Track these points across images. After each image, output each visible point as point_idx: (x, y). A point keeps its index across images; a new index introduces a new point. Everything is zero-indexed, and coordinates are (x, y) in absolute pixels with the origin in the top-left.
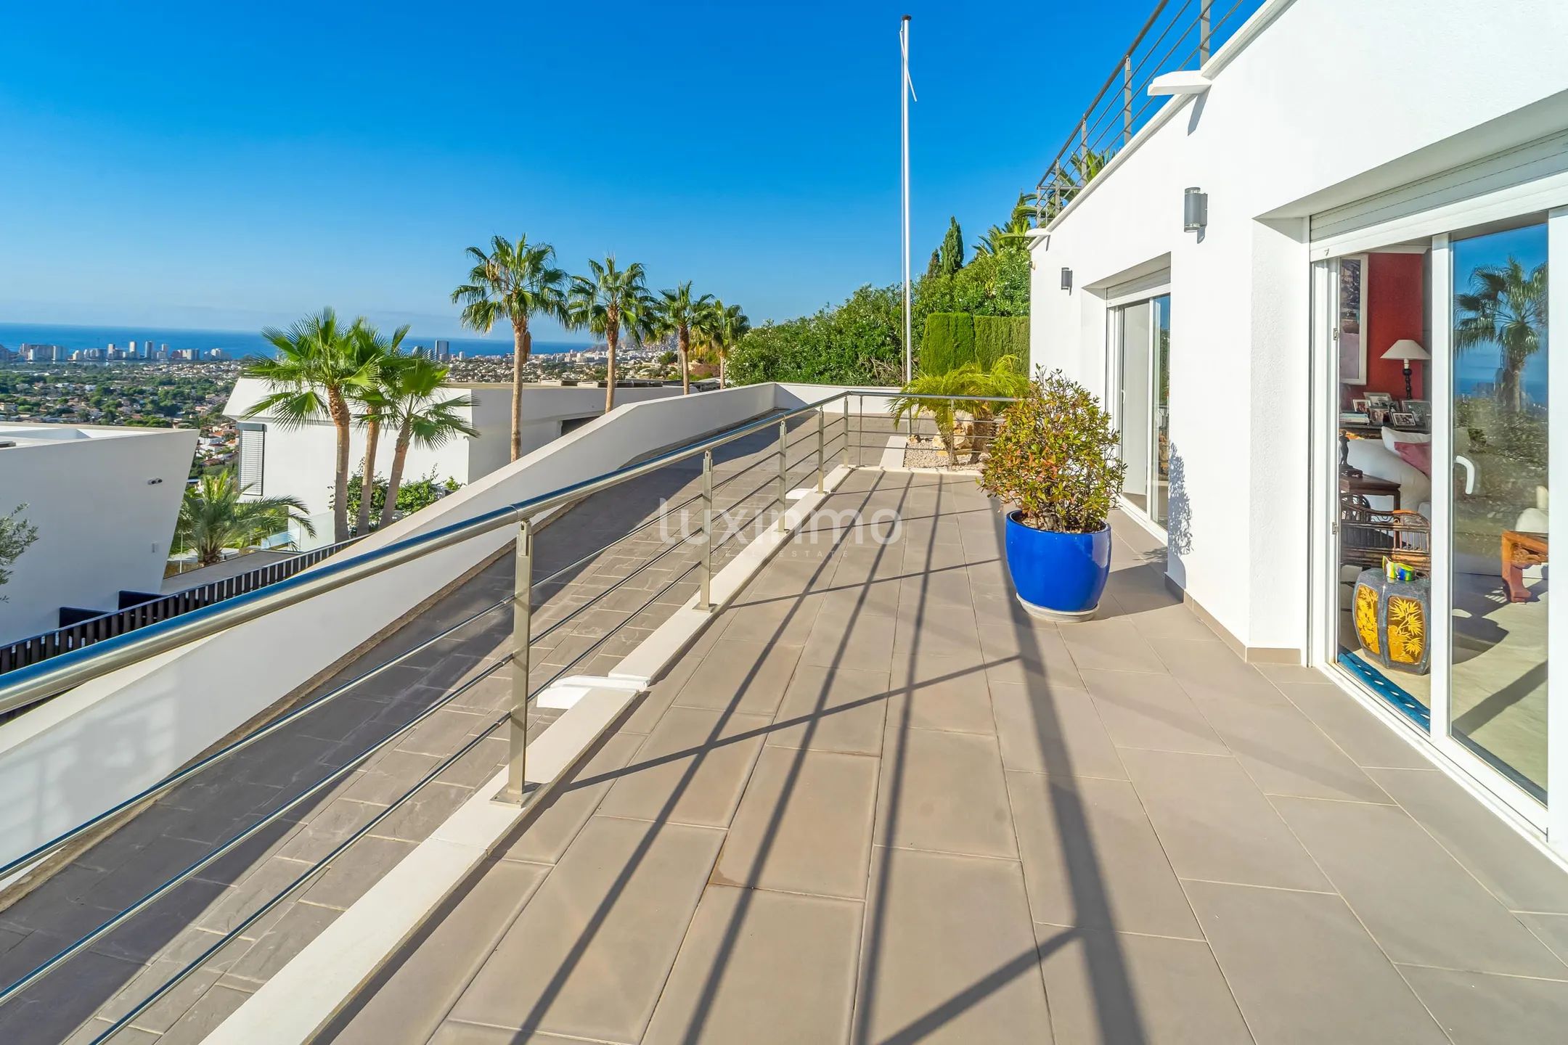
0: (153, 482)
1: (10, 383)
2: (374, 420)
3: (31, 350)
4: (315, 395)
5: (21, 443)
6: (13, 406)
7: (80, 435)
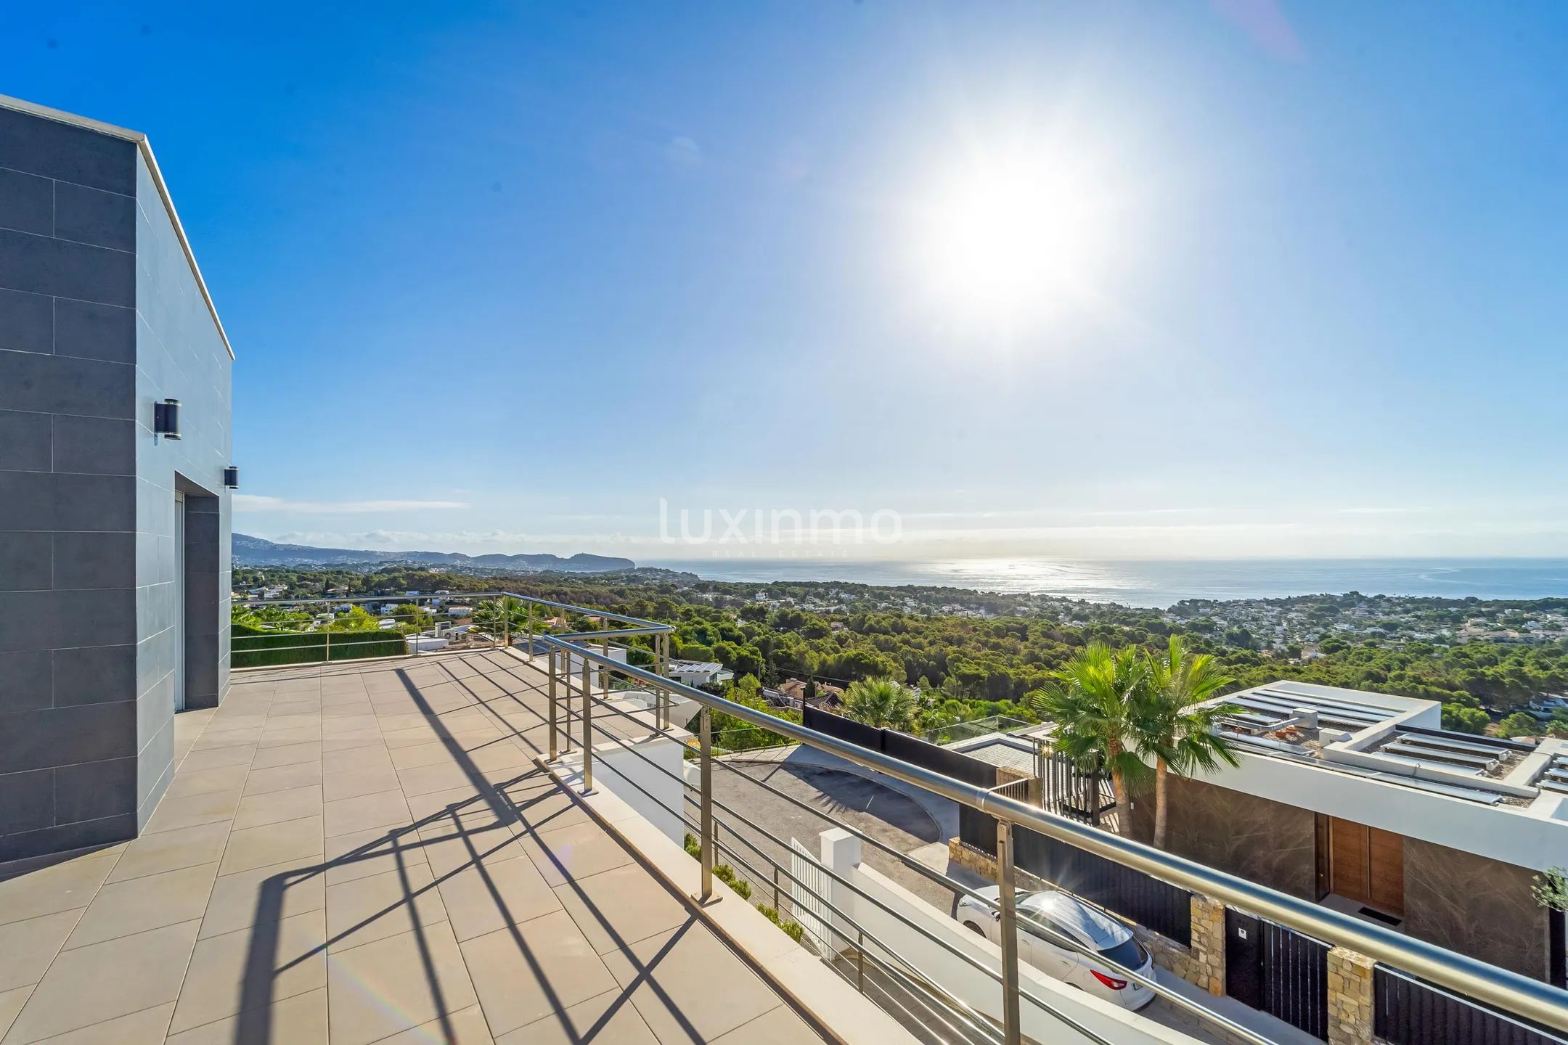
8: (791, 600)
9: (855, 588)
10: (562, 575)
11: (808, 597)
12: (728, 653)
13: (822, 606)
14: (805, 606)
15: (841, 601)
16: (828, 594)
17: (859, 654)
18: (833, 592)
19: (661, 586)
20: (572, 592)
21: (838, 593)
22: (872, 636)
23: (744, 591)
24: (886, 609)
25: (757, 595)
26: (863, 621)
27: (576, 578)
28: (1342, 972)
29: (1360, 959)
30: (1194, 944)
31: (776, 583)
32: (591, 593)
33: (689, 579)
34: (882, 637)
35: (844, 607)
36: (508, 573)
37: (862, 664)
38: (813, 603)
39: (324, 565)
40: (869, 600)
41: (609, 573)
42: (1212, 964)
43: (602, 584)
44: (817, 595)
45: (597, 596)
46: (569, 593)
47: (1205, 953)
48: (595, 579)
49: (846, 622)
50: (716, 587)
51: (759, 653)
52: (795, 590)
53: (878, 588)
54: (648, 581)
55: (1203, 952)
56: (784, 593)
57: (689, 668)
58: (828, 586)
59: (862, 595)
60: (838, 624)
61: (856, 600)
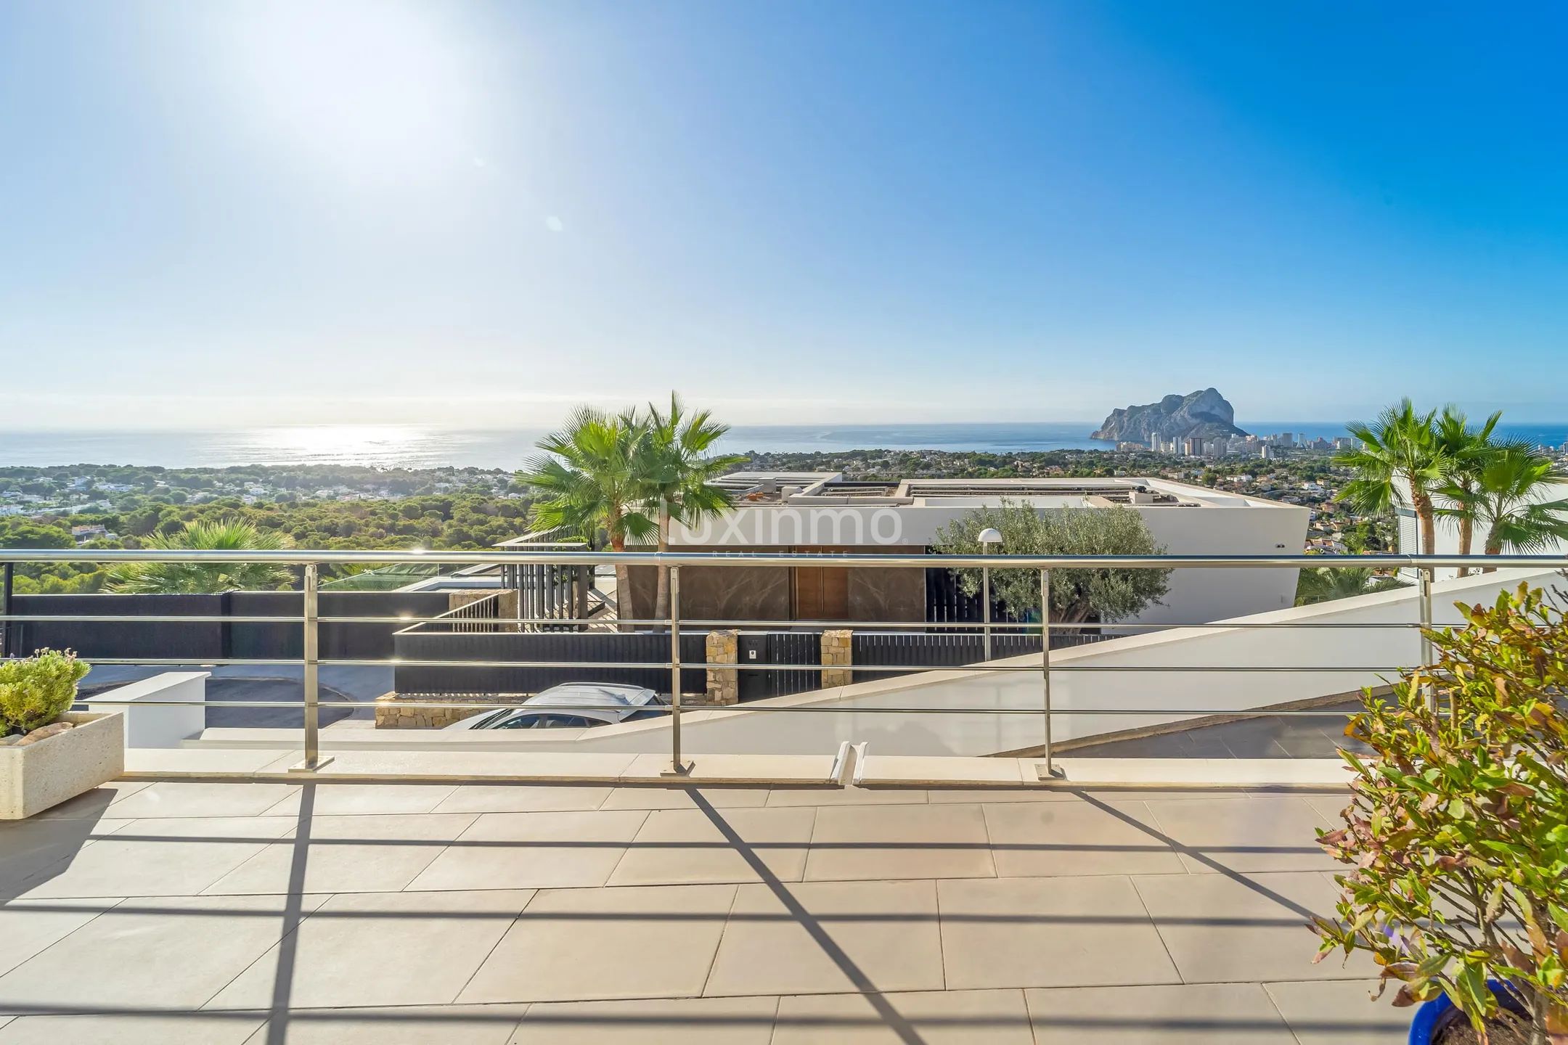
0: (1279, 546)
1: (1327, 466)
2: (1466, 517)
3: (1339, 442)
4: (1392, 486)
5: (1204, 505)
6: (1328, 482)
7: (1246, 504)
11: (5, 493)
15: (97, 496)
16: (64, 486)
18: (76, 483)
21: (89, 484)
29: (842, 634)
30: (710, 685)
38: (20, 503)
40: (167, 491)
42: (727, 697)
44: (33, 489)
53: (187, 471)
55: (718, 689)
58: (61, 475)
59: (150, 483)
60: (89, 529)
61: (136, 493)
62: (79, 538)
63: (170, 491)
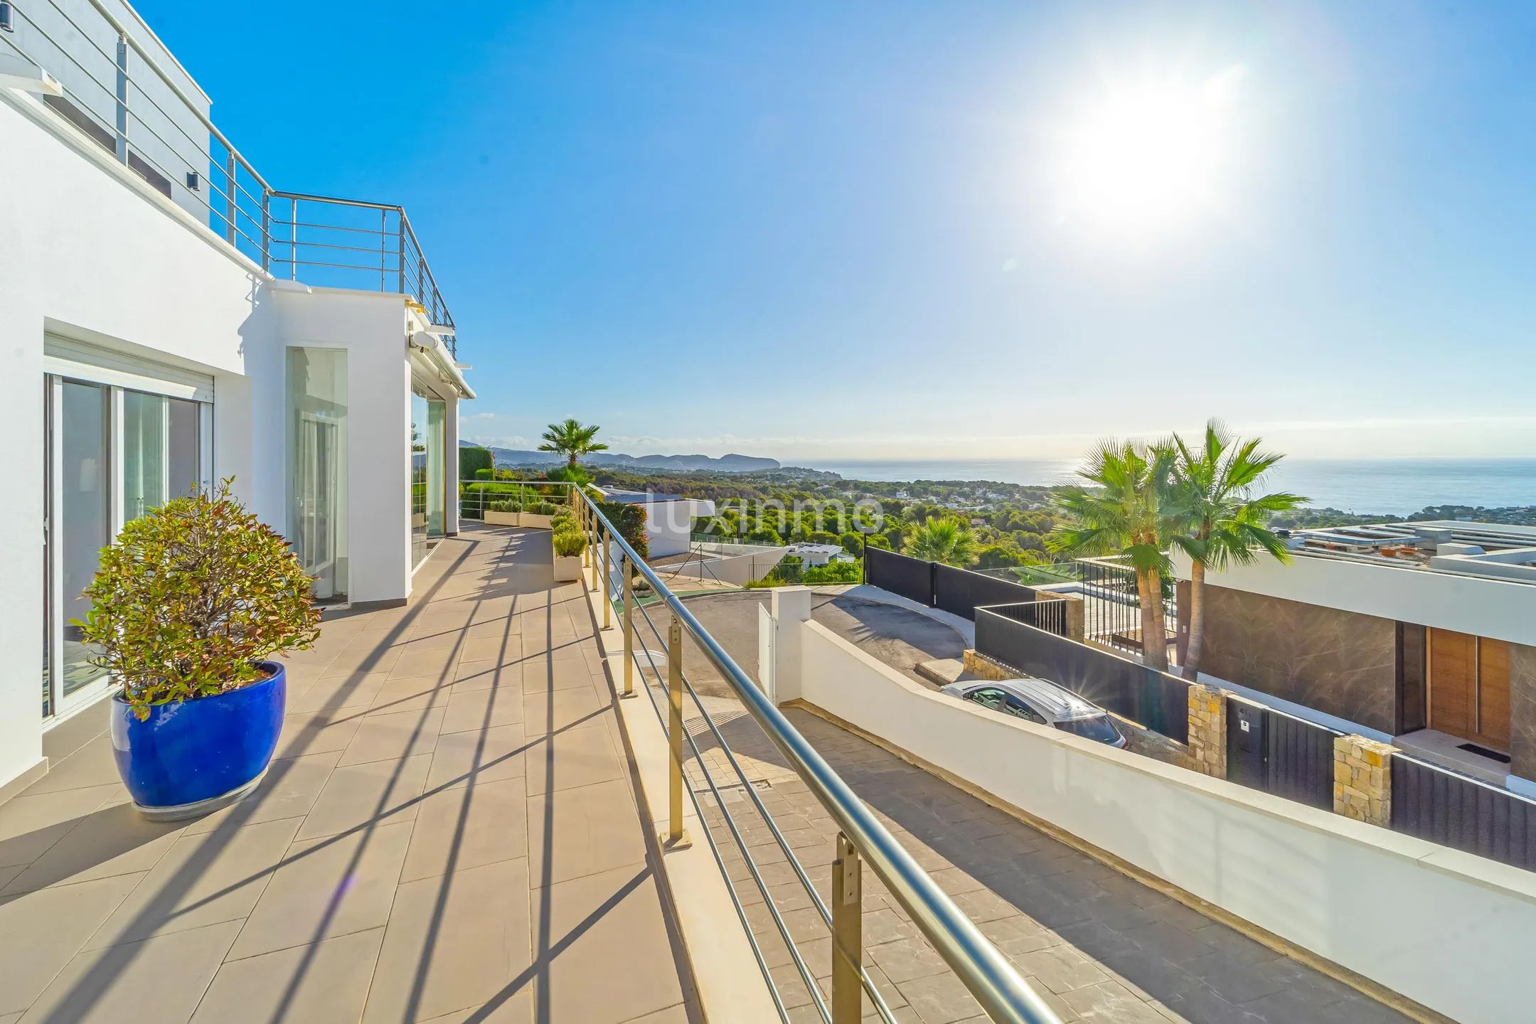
8: (934, 498)
9: (1004, 489)
10: (712, 473)
11: (952, 497)
12: (856, 541)
13: (967, 505)
14: (948, 505)
15: (988, 501)
16: (974, 494)
17: (996, 549)
18: (979, 492)
19: (802, 484)
20: (718, 487)
21: (985, 493)
22: (1015, 533)
23: (885, 489)
24: (1038, 509)
25: (898, 493)
26: (1007, 518)
27: (724, 476)
28: (1350, 760)
29: (1375, 747)
30: (1191, 740)
31: (918, 482)
32: (736, 490)
33: (832, 478)
34: (1026, 535)
35: (991, 507)
36: (665, 473)
37: (1000, 559)
38: (957, 502)
39: (519, 465)
40: (1019, 500)
41: (756, 472)
42: (1210, 761)
43: (748, 482)
44: (962, 495)
45: (742, 491)
46: (716, 489)
47: (1203, 749)
48: (741, 477)
49: (988, 520)
50: (857, 485)
51: (888, 543)
52: (938, 489)
53: (1030, 488)
54: (791, 480)
55: (1200, 748)
56: (926, 491)
57: (810, 549)
58: (975, 485)
59: (1012, 495)
60: (978, 521)
61: (1005, 500)
62: (973, 526)
63: (1020, 501)
